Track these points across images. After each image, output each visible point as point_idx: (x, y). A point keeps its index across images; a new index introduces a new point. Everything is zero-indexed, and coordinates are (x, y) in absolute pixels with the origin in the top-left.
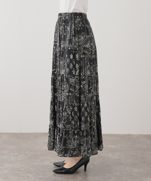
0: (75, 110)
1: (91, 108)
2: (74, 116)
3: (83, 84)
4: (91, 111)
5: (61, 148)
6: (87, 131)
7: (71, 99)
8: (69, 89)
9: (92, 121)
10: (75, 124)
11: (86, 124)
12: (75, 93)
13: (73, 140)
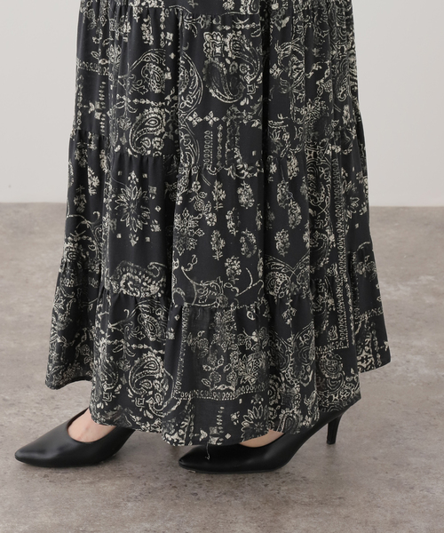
0: (243, 199)
1: (317, 175)
2: (239, 235)
3: (280, 57)
4: (318, 190)
5: (174, 402)
6: (300, 299)
7: (215, 144)
8: (200, 92)
9: (321, 242)
10: (244, 272)
11: (293, 265)
12: (241, 108)
13: (235, 355)
